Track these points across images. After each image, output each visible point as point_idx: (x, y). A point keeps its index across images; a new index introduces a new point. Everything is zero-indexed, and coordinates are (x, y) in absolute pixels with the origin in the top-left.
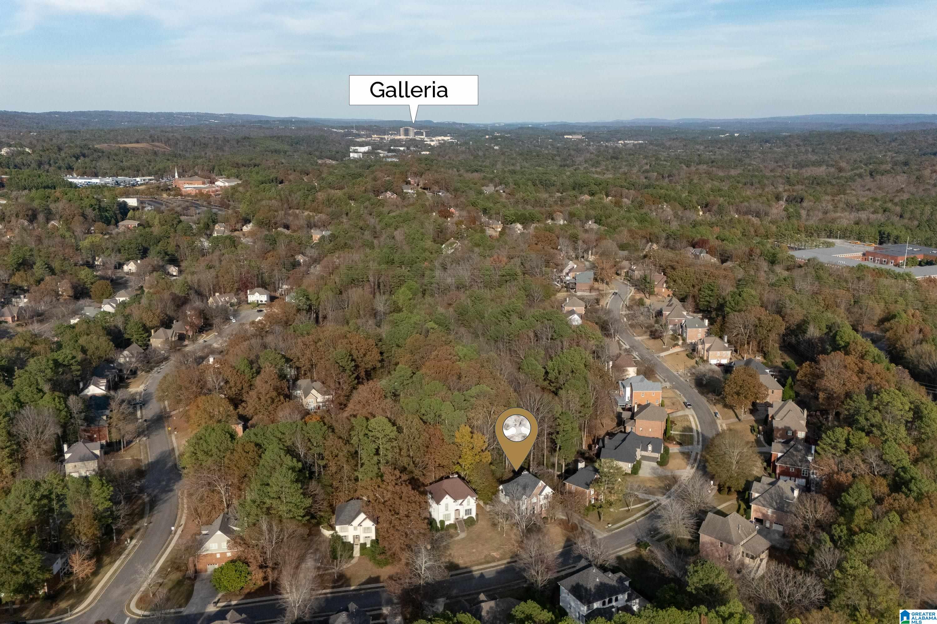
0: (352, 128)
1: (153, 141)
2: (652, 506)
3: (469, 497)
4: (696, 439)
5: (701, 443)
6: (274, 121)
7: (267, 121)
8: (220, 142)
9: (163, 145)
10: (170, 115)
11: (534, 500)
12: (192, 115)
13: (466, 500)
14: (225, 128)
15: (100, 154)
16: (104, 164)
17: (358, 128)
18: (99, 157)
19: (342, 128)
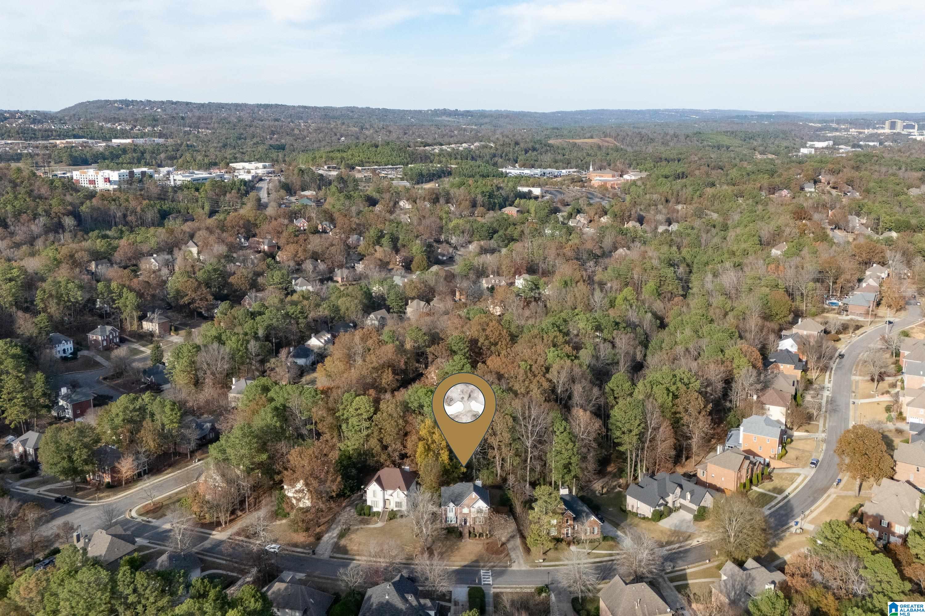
0: (832, 121)
1: (605, 137)
2: (613, 558)
3: (398, 490)
4: (773, 503)
5: (773, 510)
6: (752, 116)
7: (746, 116)
8: (668, 137)
9: (613, 140)
10: (656, 112)
11: (466, 510)
12: (677, 111)
13: (396, 493)
14: (695, 123)
15: (548, 148)
16: (548, 158)
17: (838, 122)
18: (547, 151)
19: (820, 122)
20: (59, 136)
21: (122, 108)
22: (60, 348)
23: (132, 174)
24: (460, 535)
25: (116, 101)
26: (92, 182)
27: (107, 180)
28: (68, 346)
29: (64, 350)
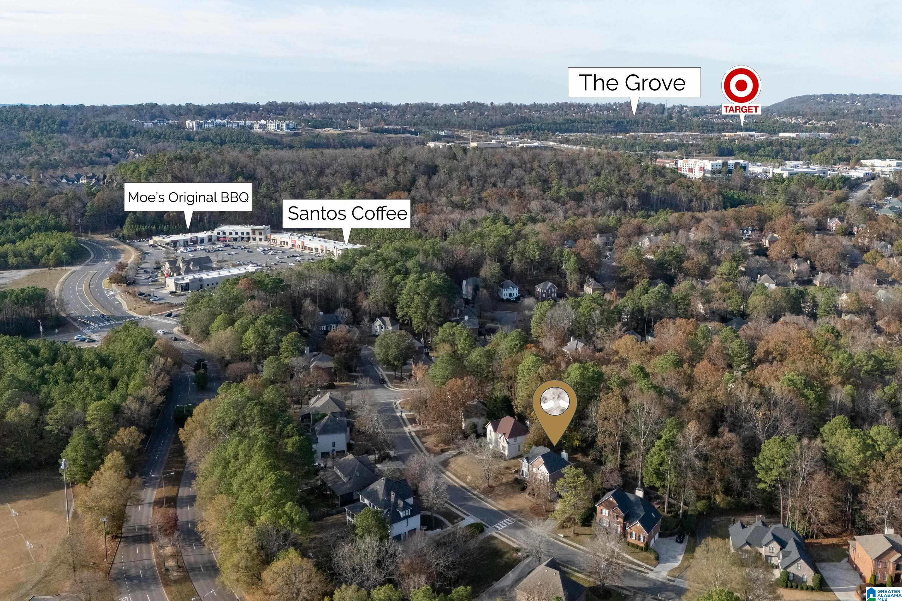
11: (535, 470)
13: (502, 437)
20: (733, 129)
21: (823, 103)
22: (509, 291)
23: (725, 164)
24: (524, 489)
25: (820, 96)
26: (691, 170)
27: (702, 169)
28: (515, 292)
29: (511, 294)
